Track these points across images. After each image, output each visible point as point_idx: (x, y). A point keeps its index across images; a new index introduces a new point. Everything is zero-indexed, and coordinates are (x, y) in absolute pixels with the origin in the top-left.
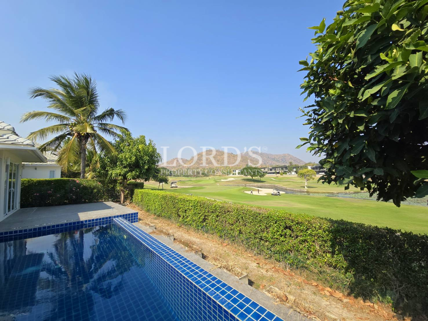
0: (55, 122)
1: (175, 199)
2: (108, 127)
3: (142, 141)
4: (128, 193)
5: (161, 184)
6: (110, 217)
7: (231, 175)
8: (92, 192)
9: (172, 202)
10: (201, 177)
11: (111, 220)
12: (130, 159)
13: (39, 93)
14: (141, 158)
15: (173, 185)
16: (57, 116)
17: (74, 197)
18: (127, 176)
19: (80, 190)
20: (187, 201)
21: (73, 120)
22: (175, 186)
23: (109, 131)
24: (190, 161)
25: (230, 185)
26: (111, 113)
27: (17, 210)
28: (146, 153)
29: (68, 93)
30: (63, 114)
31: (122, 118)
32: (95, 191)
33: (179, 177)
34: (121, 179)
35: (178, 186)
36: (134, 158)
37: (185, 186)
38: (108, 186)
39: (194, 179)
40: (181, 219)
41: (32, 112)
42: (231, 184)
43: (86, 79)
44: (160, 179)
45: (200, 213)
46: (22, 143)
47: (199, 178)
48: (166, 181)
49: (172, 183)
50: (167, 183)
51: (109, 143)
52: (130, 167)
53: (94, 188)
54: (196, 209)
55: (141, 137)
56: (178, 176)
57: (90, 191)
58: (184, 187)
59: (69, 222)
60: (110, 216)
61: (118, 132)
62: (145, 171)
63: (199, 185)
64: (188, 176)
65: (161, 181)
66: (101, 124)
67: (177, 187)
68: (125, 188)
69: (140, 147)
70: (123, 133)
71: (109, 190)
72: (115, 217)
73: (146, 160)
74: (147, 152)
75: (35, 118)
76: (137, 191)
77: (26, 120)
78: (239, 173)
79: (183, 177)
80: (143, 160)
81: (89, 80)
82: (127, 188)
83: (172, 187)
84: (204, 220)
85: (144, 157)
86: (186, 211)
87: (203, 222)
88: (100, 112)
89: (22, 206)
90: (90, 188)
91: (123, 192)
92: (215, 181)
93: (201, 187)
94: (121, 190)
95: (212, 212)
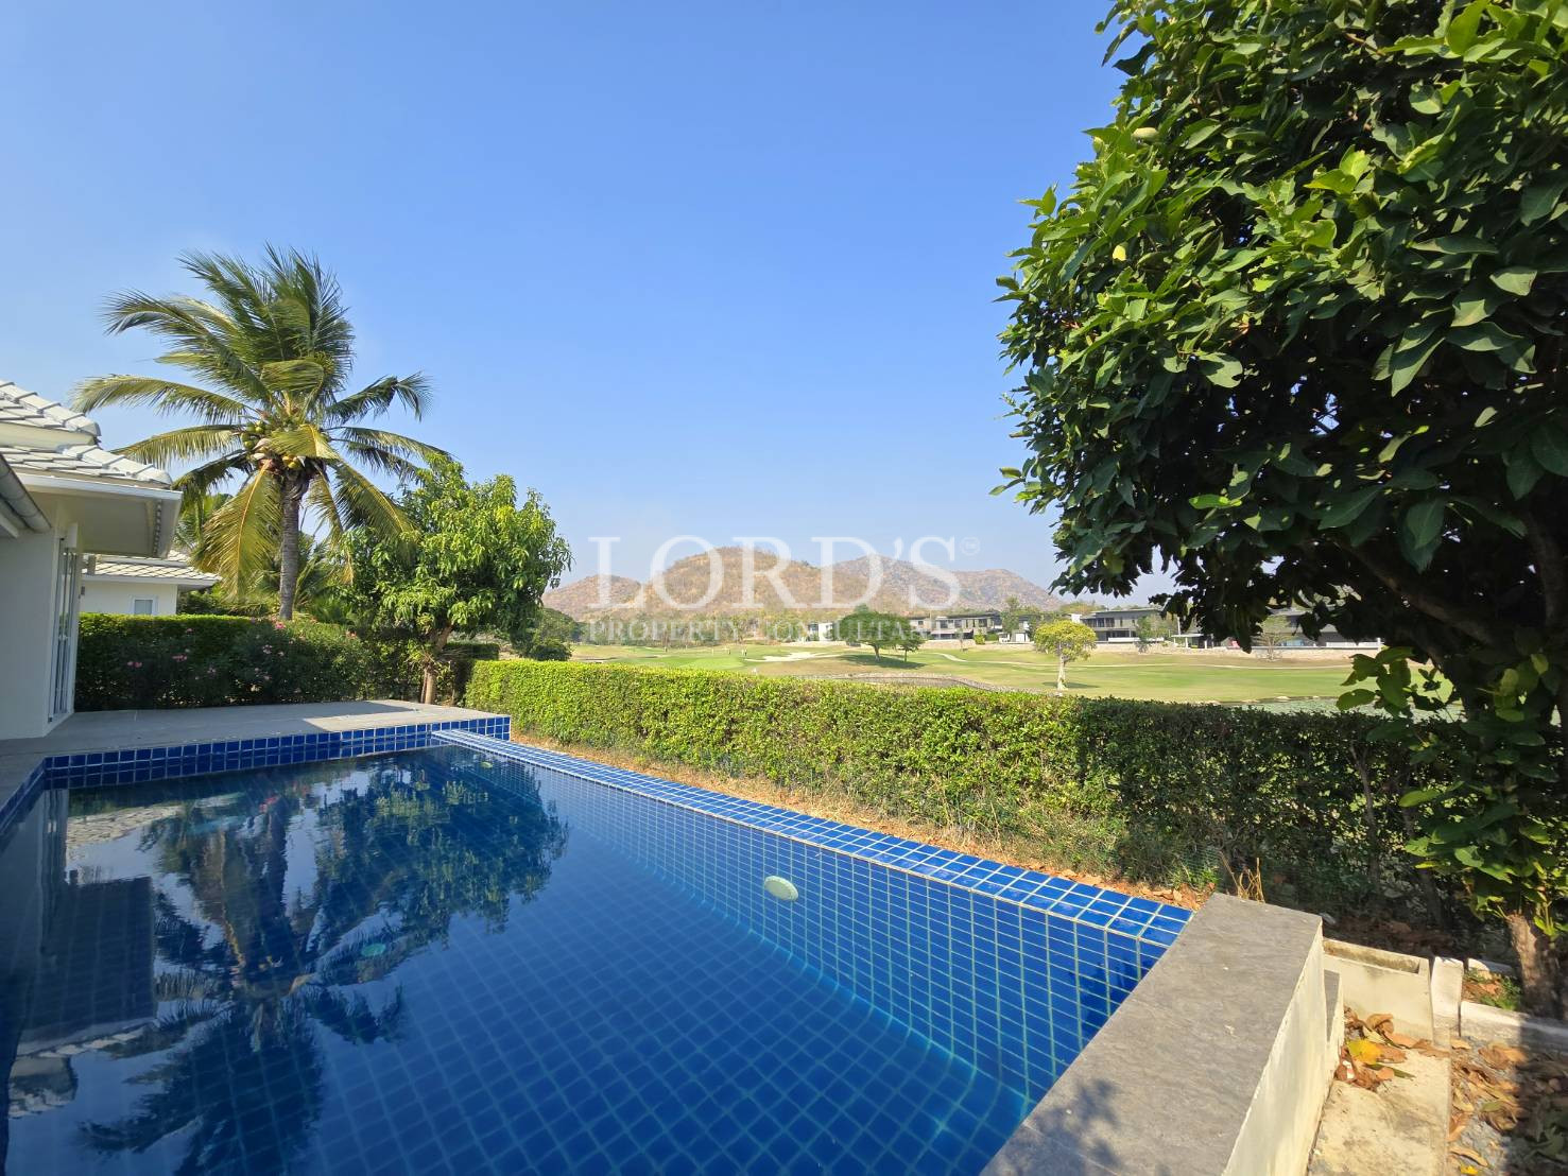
2: (380, 444)
3: (503, 493)
4: (446, 675)
8: (327, 665)
12: (465, 553)
14: (502, 551)
17: (268, 678)
18: (451, 615)
19: (286, 656)
21: (254, 411)
23: (384, 456)
26: (384, 393)
28: (518, 536)
30: (221, 390)
32: (340, 659)
34: (429, 623)
36: (477, 553)
51: (387, 498)
52: (462, 584)
53: (336, 651)
55: (500, 480)
57: (321, 658)
61: (418, 461)
62: (512, 596)
66: (357, 431)
68: (438, 656)
69: (500, 514)
70: (435, 465)
73: (517, 561)
74: (525, 533)
76: (482, 666)
80: (507, 559)
81: (312, 272)
82: (448, 658)
85: (511, 548)
88: (347, 390)
90: (323, 649)
91: (433, 670)
94: (427, 664)
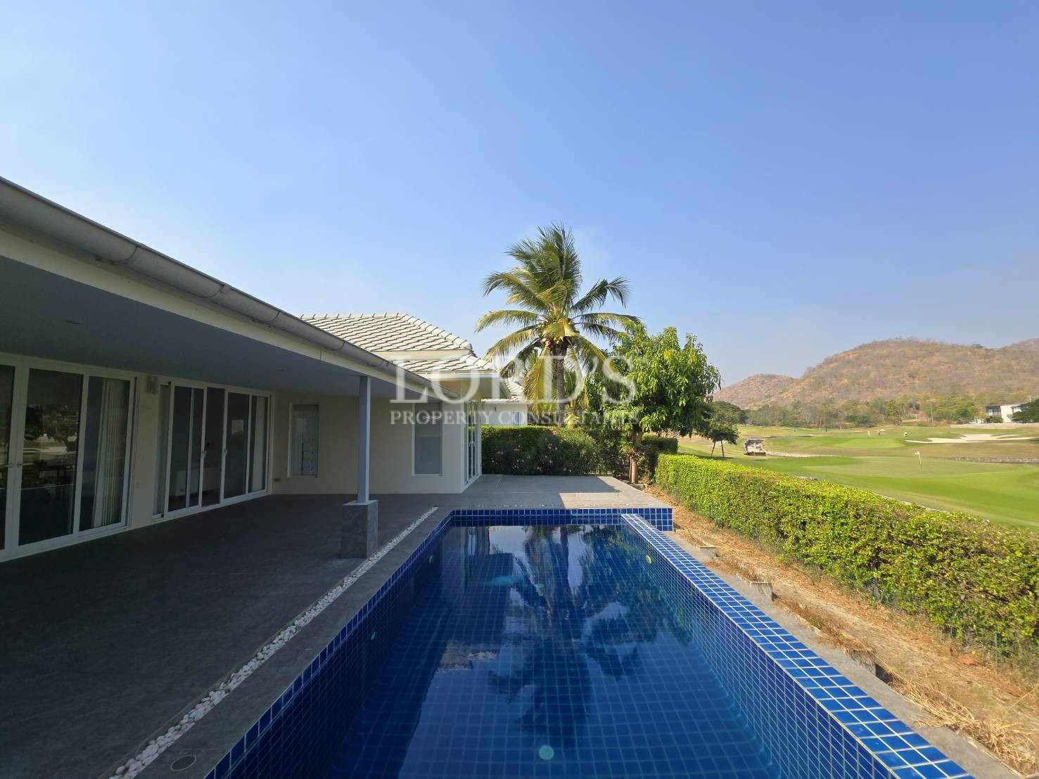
0: (517, 326)
1: (766, 485)
2: (598, 321)
3: (670, 340)
4: (644, 462)
5: (719, 443)
6: (615, 510)
7: (979, 423)
8: (578, 455)
9: (759, 494)
10: (845, 427)
11: (616, 516)
12: (646, 385)
13: (497, 281)
14: (670, 380)
15: (751, 449)
16: (520, 315)
17: (551, 462)
18: (641, 425)
19: (558, 449)
20: (808, 497)
21: (541, 317)
22: (757, 451)
23: (601, 327)
24: (803, 381)
25: (972, 459)
26: (601, 290)
27: (478, 477)
28: (681, 369)
29: (532, 268)
30: (526, 309)
31: (621, 295)
32: (583, 452)
33: (768, 428)
34: (629, 430)
35: (767, 453)
36: (653, 383)
37: (790, 452)
38: (605, 445)
39: (819, 433)
40: (788, 545)
41: (489, 315)
42: (978, 454)
43: (556, 234)
44: (715, 431)
45: (856, 540)
46: (482, 367)
47: (837, 431)
48: (731, 437)
49: (749, 443)
50: (735, 443)
51: (602, 352)
52: (647, 404)
53: (582, 447)
54: (842, 524)
55: (667, 331)
56: (766, 424)
57: (575, 451)
58: (787, 455)
59: (548, 508)
60: (615, 507)
61: (619, 327)
62: (679, 411)
63: (839, 452)
64: (797, 425)
65: (718, 436)
66: (587, 316)
67: (764, 454)
68: (637, 449)
69: (667, 355)
70: (627, 329)
71: (607, 453)
72: (624, 511)
73: (681, 386)
74: (684, 366)
75: (492, 323)
76: (664, 458)
77: (481, 328)
78: (1017, 418)
79: (783, 428)
80: (674, 386)
81: (561, 233)
82: (643, 451)
83: (749, 454)
84: (875, 562)
85: (676, 377)
86: (804, 523)
87: (869, 568)
88: (581, 293)
89: (485, 471)
90: (575, 445)
91: (635, 458)
92: (901, 441)
93: (846, 458)
94: (631, 454)
95: (909, 543)
